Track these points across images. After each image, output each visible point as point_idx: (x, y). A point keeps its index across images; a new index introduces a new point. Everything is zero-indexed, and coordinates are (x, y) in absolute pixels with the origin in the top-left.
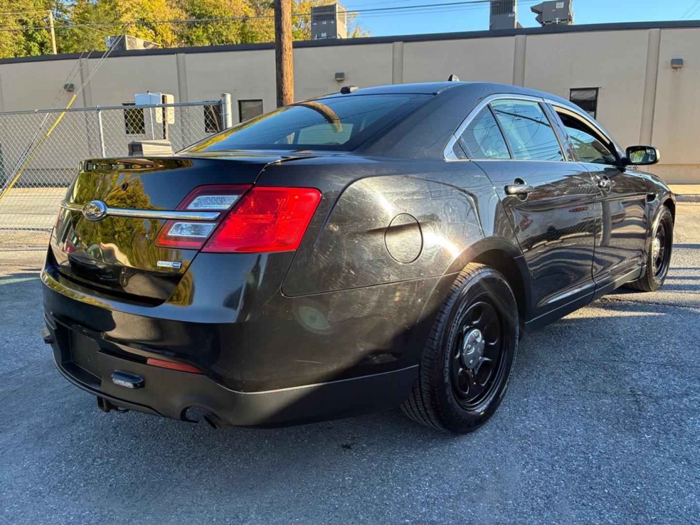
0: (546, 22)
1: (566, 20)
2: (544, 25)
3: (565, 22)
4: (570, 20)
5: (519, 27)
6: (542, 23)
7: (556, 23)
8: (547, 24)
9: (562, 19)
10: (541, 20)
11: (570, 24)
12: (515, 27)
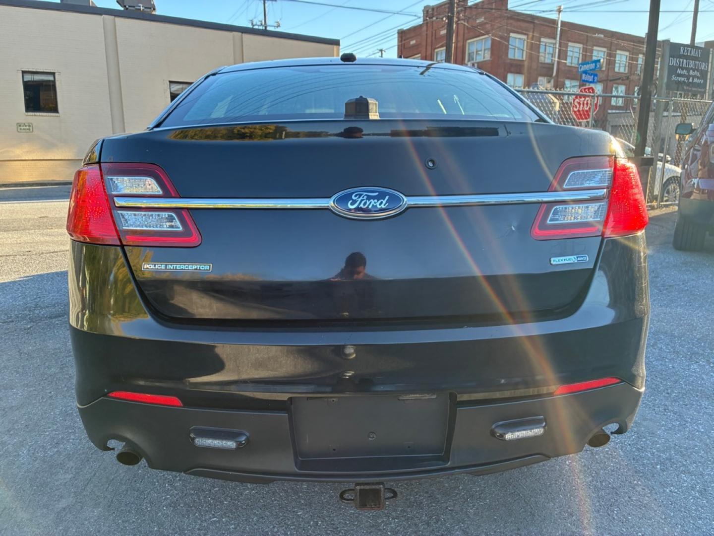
0: (129, 6)
1: (150, 8)
2: (127, 9)
3: (149, 10)
4: (154, 9)
5: (94, 5)
6: (125, 6)
7: (140, 9)
8: (130, 8)
9: (146, 6)
10: (123, 4)
11: (154, 13)
12: (91, 5)
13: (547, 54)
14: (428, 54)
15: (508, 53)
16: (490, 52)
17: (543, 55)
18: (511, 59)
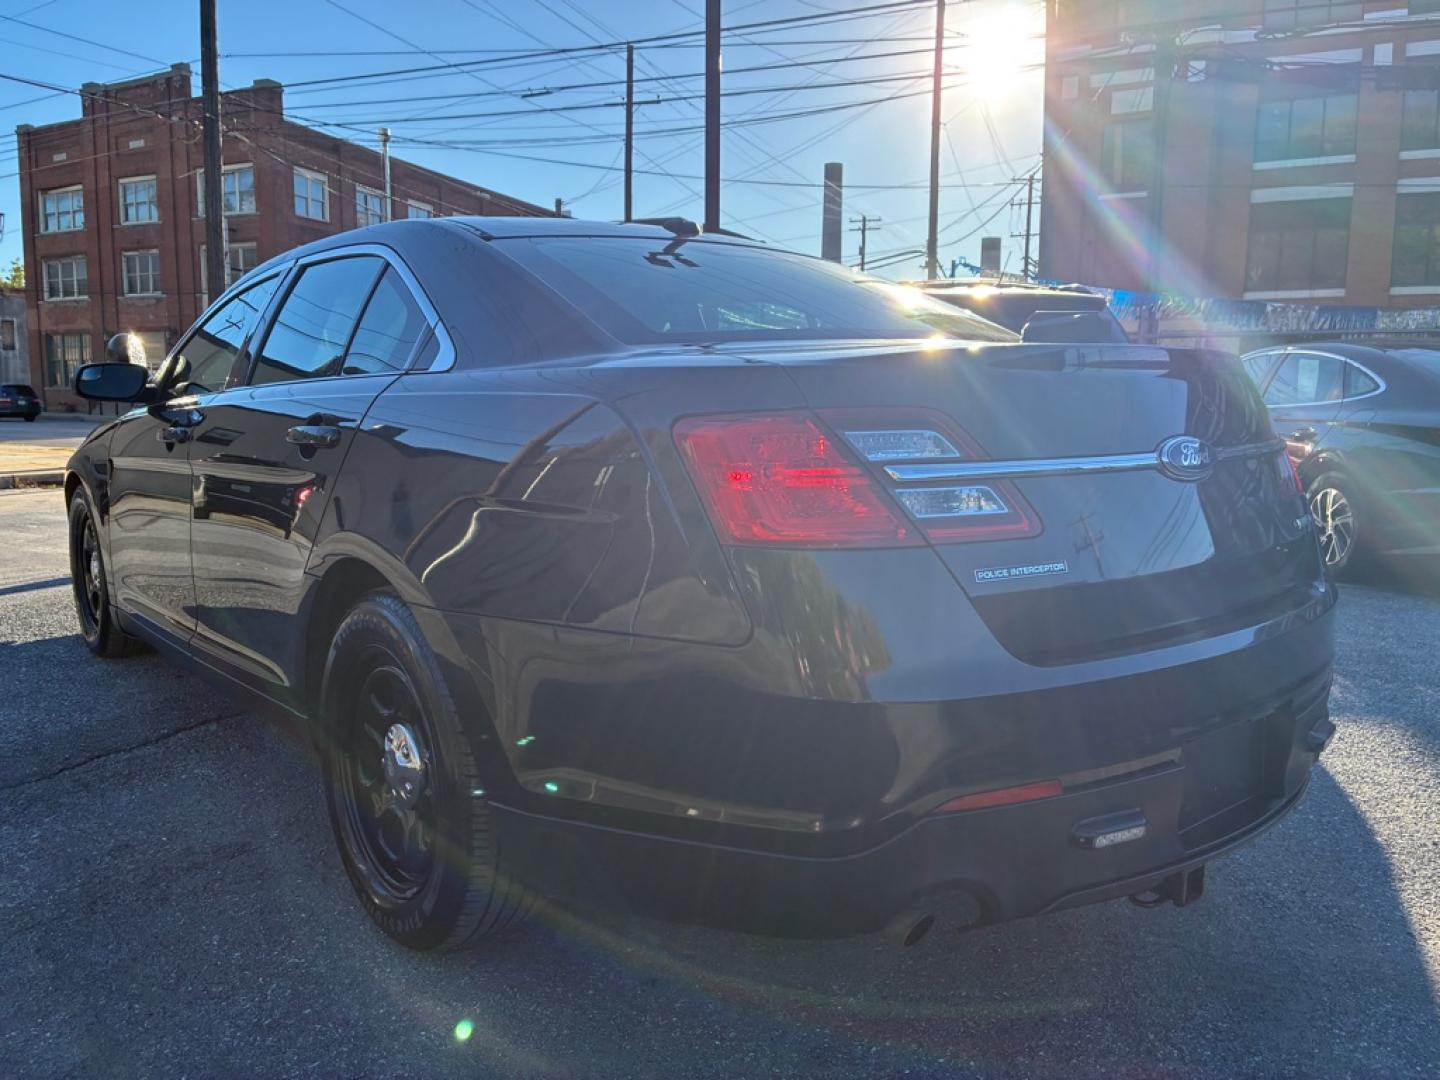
13: (370, 217)
14: (101, 186)
15: (293, 205)
16: (253, 199)
17: (363, 216)
18: (300, 218)
